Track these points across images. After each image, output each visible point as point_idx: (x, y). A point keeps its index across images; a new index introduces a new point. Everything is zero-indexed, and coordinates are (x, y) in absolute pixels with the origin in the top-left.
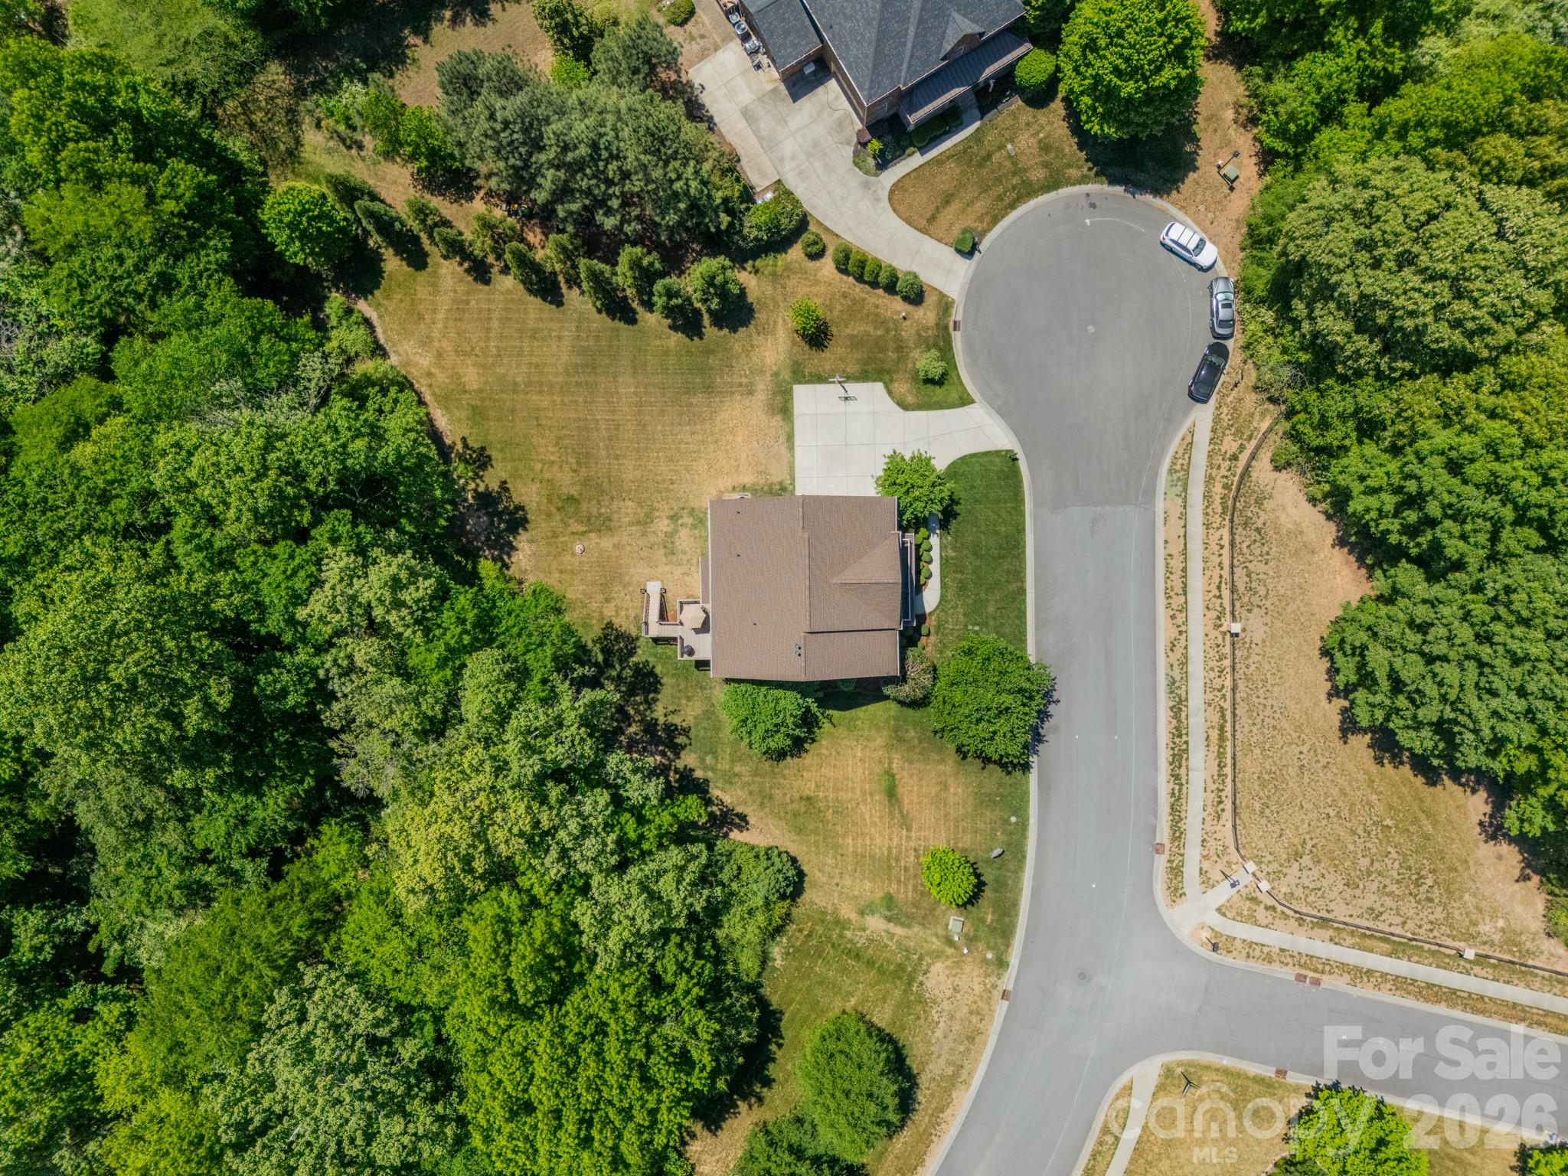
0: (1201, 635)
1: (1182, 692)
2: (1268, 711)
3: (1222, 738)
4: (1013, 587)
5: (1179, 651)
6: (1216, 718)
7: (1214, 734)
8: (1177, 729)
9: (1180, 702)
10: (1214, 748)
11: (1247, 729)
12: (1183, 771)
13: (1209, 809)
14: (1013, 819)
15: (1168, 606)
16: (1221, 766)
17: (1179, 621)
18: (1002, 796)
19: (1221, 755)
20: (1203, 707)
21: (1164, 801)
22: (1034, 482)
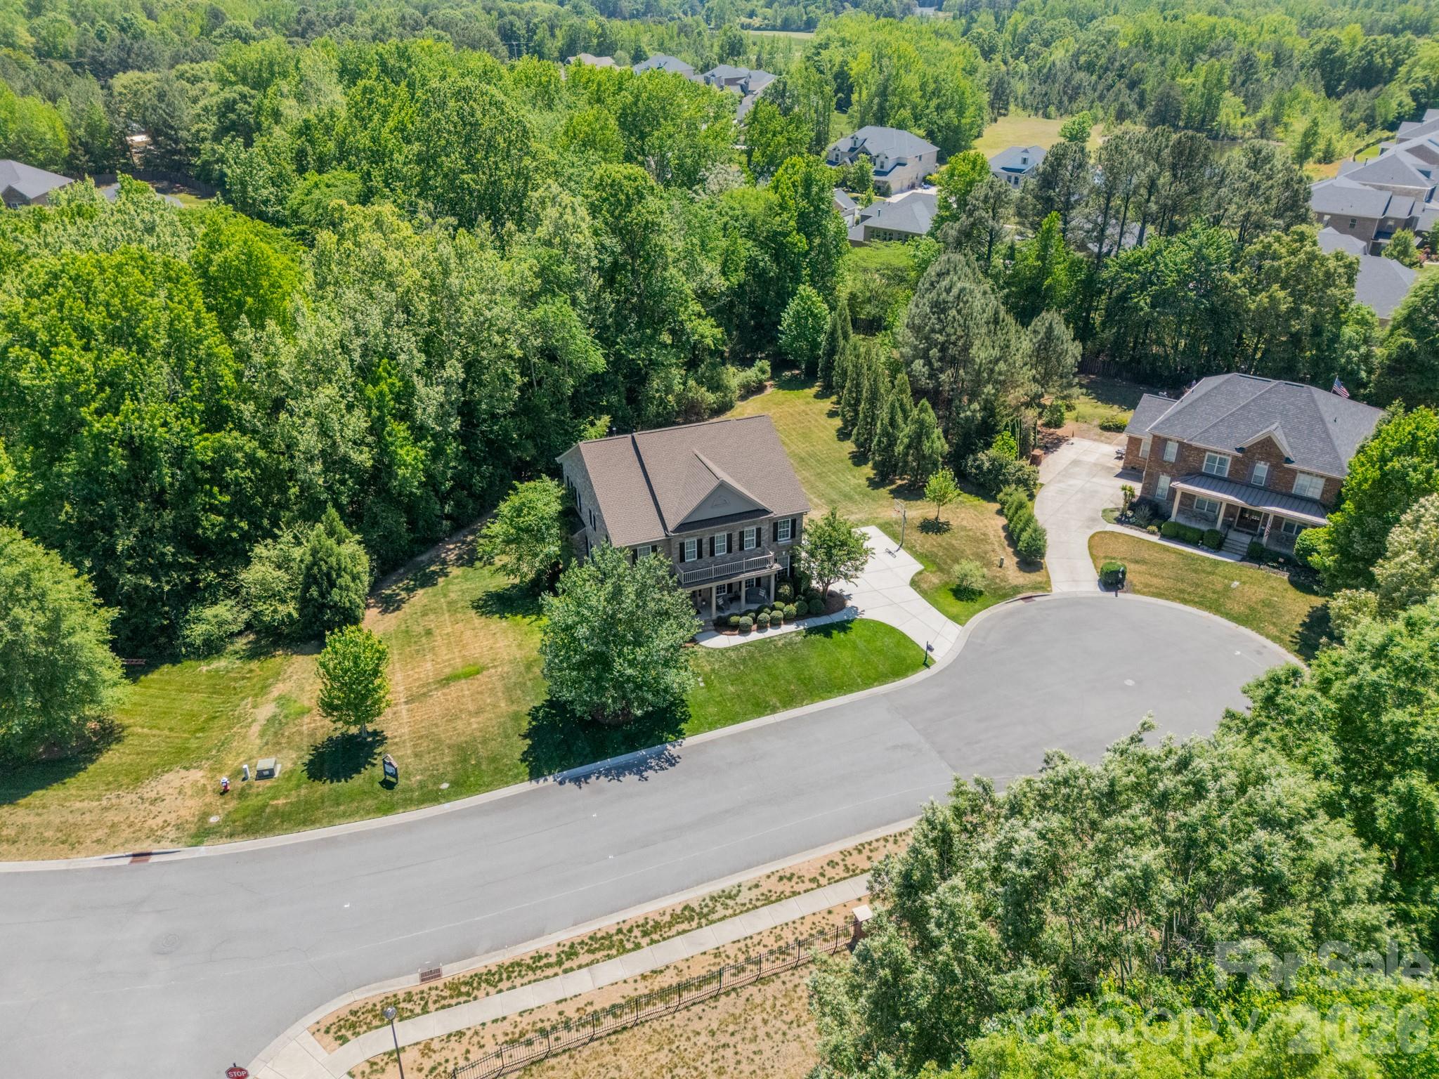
0: (826, 905)
1: (721, 912)
2: (746, 1049)
3: (664, 994)
4: (774, 701)
5: (786, 887)
6: (698, 971)
7: (669, 979)
8: (657, 926)
9: (702, 915)
10: (643, 988)
11: (697, 1025)
12: (585, 958)
13: (525, 1023)
14: (445, 786)
15: (845, 854)
16: (613, 1011)
17: (830, 872)
18: (478, 765)
19: (635, 1003)
20: (710, 946)
21: (524, 951)
22: (912, 686)
